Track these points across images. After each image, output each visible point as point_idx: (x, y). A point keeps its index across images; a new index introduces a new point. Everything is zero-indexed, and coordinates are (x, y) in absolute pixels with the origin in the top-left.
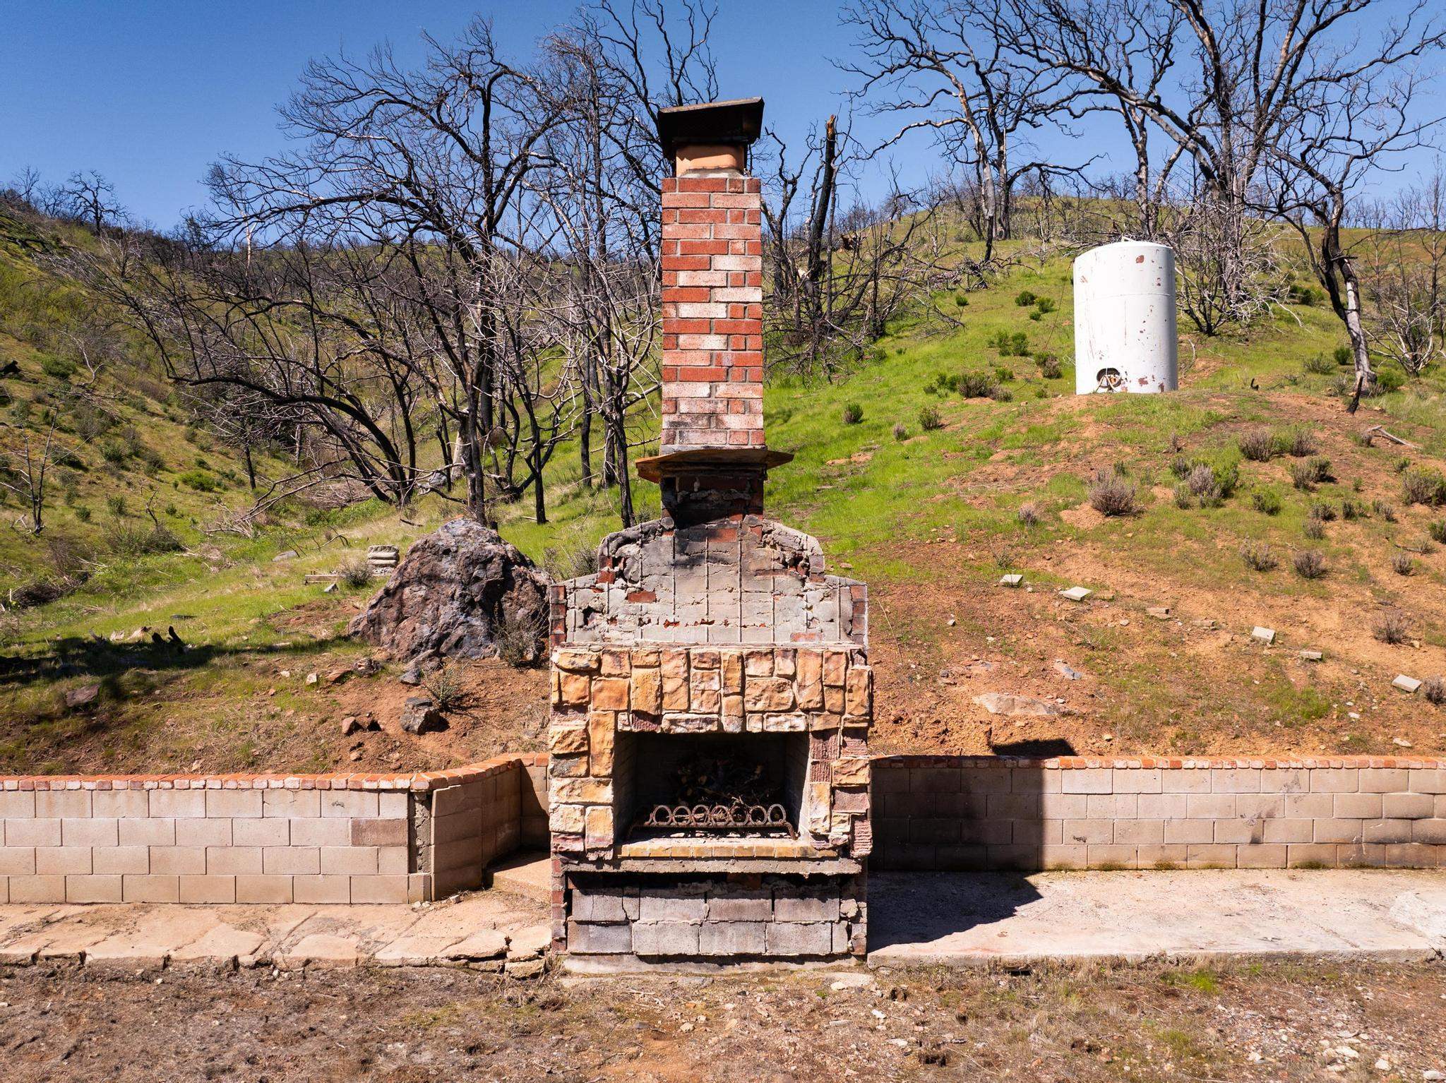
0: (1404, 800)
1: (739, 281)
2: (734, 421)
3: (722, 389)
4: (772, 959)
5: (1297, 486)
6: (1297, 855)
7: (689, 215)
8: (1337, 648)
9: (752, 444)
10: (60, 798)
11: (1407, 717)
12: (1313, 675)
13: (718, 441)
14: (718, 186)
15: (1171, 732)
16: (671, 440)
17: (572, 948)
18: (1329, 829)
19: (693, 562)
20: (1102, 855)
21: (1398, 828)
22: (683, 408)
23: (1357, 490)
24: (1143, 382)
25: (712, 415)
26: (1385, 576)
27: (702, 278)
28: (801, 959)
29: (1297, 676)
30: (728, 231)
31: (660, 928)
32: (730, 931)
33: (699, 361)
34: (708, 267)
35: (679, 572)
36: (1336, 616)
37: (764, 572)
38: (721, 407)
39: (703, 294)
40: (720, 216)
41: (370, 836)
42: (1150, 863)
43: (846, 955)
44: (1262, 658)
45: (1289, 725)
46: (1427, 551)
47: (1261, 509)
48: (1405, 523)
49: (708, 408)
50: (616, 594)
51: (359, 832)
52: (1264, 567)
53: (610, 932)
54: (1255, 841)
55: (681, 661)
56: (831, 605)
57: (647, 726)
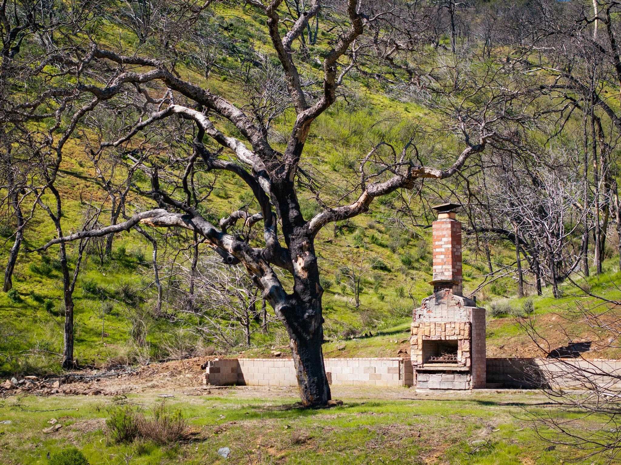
1: (447, 243)
2: (446, 274)
3: (444, 267)
4: (454, 390)
7: (437, 230)
9: (450, 279)
16: (435, 278)
17: (418, 387)
19: (439, 304)
22: (437, 271)
25: (442, 272)
27: (440, 243)
28: (460, 390)
30: (445, 233)
31: (433, 382)
32: (446, 383)
35: (436, 306)
37: (452, 306)
38: (444, 270)
39: (440, 246)
40: (443, 229)
41: (391, 371)
43: (468, 389)
50: (425, 311)
51: (389, 370)
53: (424, 383)
55: (434, 325)
56: (465, 312)
57: (428, 338)
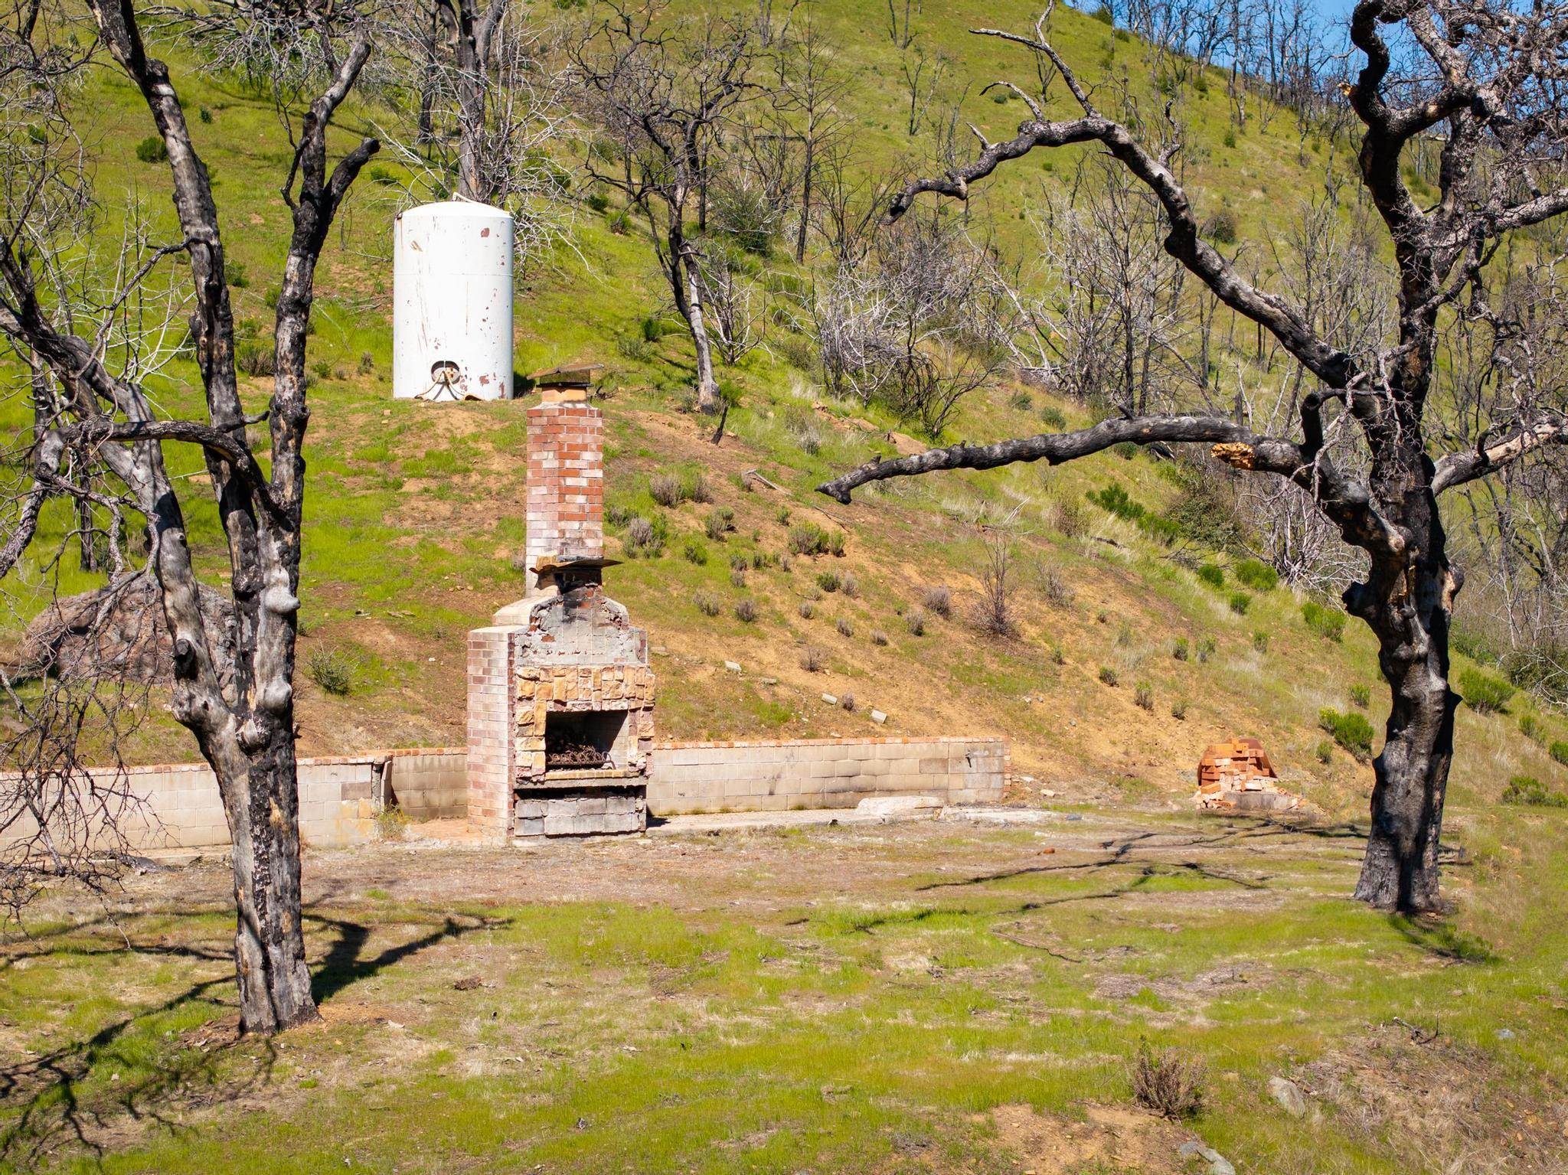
0: (844, 766)
1: (592, 466)
2: (590, 543)
3: (585, 524)
4: (606, 834)
5: (710, 536)
6: (793, 801)
8: (781, 675)
9: (597, 556)
10: (177, 777)
11: (834, 720)
12: (774, 695)
13: (585, 554)
14: (583, 413)
15: (705, 732)
16: (562, 552)
17: (517, 833)
18: (809, 785)
19: (571, 620)
20: (694, 805)
21: (842, 783)
22: (567, 535)
23: (756, 540)
24: (484, 380)
25: (580, 539)
26: (795, 620)
27: (577, 464)
28: (618, 833)
29: (764, 695)
30: (589, 438)
31: (557, 819)
32: (588, 820)
33: (574, 510)
34: (577, 457)
35: (563, 626)
36: (773, 652)
37: (602, 625)
38: (584, 535)
39: (577, 473)
40: (583, 430)
41: (351, 794)
42: (717, 809)
43: (636, 831)
44: (740, 683)
45: (770, 727)
46: (819, 598)
47: (693, 559)
48: (796, 572)
49: (578, 535)
50: (536, 638)
51: (346, 791)
52: (712, 613)
53: (534, 823)
54: (771, 794)
55: (573, 674)
56: (631, 642)
57: (560, 708)
